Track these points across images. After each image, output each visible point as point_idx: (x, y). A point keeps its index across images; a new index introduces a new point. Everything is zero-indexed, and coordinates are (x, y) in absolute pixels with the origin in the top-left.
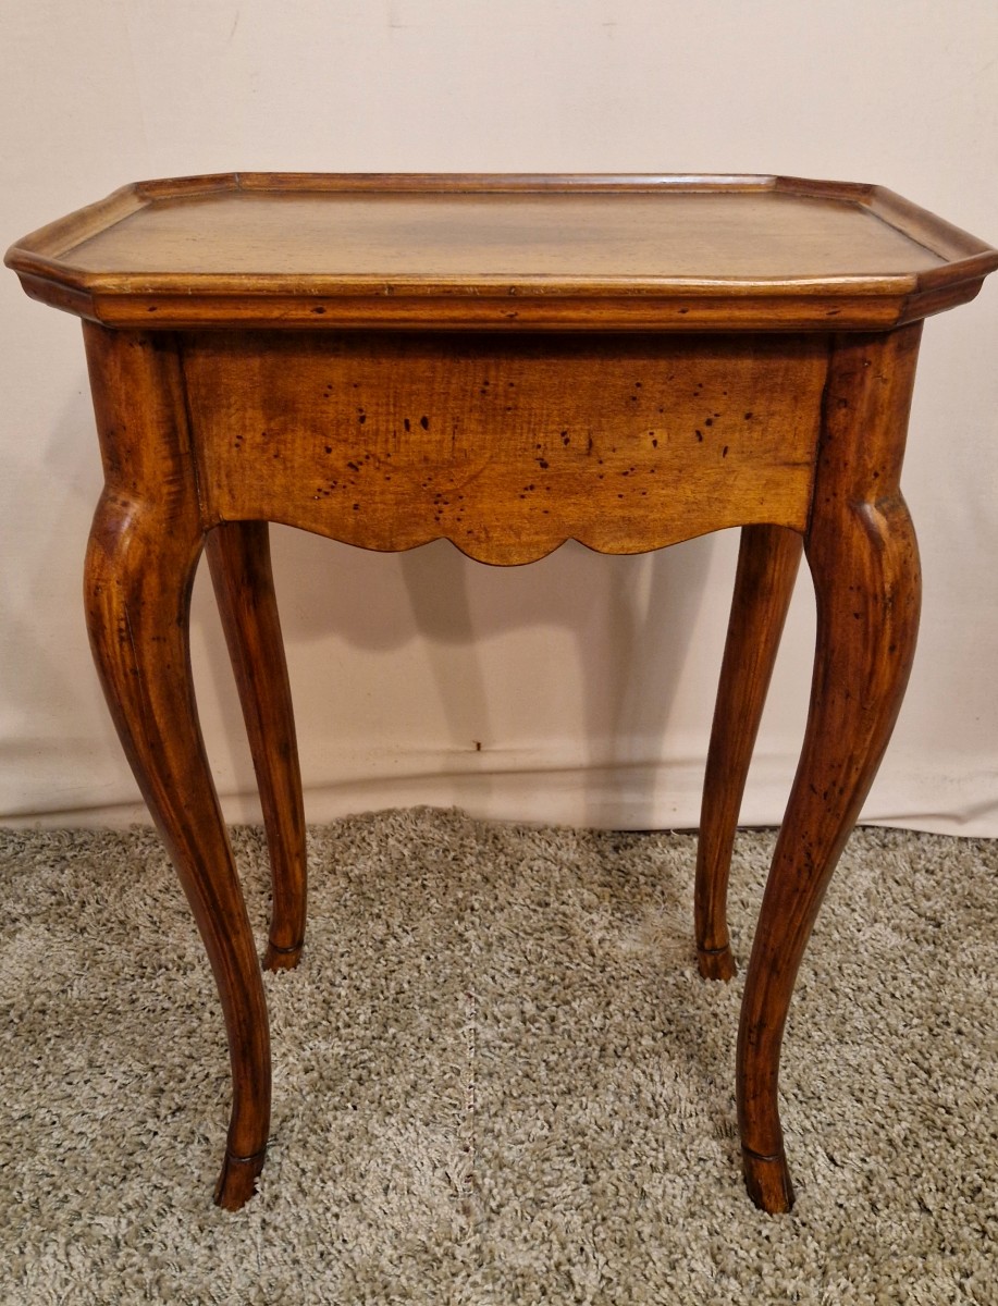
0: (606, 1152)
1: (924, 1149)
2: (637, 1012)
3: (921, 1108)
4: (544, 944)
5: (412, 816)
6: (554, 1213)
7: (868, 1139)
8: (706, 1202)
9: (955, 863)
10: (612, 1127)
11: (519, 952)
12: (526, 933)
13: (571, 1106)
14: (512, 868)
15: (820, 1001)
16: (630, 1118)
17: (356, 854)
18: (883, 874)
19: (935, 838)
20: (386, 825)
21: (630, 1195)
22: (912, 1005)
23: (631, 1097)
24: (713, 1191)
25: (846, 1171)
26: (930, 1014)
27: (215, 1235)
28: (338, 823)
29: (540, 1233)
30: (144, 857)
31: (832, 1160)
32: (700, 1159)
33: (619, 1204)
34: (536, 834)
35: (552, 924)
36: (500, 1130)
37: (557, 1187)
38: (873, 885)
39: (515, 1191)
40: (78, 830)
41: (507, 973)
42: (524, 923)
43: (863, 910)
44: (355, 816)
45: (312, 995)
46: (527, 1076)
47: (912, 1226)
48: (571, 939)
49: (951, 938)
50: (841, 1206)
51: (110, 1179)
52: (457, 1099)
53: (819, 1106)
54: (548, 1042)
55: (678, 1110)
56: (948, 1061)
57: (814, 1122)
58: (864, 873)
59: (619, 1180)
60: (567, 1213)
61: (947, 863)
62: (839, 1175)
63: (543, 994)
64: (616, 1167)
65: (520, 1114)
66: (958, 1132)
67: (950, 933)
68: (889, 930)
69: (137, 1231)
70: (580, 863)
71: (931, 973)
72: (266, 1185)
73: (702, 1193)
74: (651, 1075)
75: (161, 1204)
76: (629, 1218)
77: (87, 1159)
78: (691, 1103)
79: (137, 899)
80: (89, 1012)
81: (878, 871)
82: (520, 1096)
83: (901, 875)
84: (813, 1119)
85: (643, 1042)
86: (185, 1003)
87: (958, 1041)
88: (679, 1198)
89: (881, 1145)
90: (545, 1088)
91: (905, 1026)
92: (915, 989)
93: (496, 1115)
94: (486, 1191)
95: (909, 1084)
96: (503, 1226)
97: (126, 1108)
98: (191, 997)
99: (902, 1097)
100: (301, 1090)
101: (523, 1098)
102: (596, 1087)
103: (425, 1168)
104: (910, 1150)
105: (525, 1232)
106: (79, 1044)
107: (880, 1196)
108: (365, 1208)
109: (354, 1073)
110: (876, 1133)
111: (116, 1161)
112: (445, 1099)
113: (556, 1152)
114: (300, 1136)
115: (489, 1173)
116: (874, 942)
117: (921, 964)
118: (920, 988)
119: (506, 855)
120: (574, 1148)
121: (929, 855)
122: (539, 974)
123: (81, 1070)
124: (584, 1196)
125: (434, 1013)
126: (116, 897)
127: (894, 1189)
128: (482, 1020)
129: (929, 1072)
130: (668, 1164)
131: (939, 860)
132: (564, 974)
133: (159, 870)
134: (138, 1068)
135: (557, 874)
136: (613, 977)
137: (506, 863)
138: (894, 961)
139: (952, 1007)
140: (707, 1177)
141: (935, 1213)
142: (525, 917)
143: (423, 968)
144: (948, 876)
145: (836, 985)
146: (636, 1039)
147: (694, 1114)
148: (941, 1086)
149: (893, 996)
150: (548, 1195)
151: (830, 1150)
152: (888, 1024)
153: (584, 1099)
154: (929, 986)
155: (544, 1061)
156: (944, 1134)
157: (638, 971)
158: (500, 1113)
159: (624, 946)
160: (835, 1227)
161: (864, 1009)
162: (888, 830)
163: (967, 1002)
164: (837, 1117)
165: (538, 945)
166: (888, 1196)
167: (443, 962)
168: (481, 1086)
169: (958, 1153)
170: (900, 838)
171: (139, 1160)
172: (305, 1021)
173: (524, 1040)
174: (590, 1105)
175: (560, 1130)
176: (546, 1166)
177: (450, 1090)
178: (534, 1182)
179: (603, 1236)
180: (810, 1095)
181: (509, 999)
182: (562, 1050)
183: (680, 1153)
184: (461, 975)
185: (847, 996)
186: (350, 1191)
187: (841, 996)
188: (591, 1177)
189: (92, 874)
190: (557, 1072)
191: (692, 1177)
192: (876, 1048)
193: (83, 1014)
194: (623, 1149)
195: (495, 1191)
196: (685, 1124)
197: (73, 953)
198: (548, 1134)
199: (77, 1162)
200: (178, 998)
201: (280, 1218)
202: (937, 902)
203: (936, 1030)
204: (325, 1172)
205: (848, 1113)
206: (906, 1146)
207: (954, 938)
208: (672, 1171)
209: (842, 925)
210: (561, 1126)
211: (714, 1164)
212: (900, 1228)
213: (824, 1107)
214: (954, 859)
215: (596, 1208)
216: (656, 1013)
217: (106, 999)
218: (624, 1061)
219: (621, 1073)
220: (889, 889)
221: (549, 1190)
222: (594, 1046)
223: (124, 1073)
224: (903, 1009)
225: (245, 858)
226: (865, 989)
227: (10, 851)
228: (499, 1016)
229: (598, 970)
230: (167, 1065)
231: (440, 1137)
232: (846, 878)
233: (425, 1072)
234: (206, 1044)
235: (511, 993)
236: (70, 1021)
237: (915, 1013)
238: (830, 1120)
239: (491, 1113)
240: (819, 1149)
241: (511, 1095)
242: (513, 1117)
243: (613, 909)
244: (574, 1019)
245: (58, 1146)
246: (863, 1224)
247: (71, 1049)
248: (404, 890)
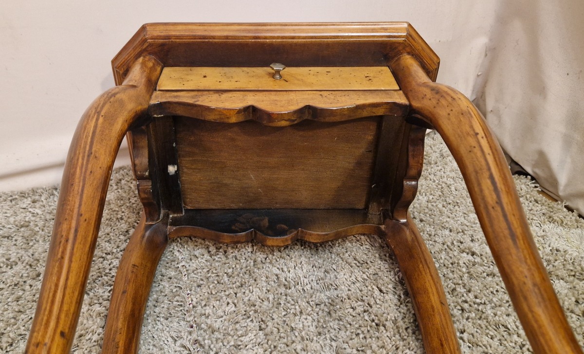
0: (268, 312)
6: (247, 350)
8: (325, 326)
10: (268, 298)
13: (244, 293)
16: (277, 292)
20: (119, 174)
21: (285, 331)
23: (274, 281)
24: (327, 319)
25: (389, 295)
32: (317, 305)
33: (280, 337)
36: (209, 314)
37: (246, 336)
39: (223, 344)
46: (218, 282)
52: (182, 301)
53: (368, 267)
54: (225, 264)
55: (300, 283)
57: (368, 274)
59: (278, 324)
60: (254, 348)
62: (387, 297)
64: (275, 318)
65: (218, 302)
73: (322, 321)
74: (282, 269)
76: (288, 344)
78: (305, 278)
82: (216, 293)
84: (367, 273)
86: (13, 283)
88: (311, 327)
90: (229, 286)
93: (205, 305)
94: (207, 347)
98: (16, 280)
101: (218, 294)
102: (255, 280)
103: (170, 343)
112: (175, 303)
113: (242, 318)
115: (207, 337)
120: (251, 313)
124: (261, 337)
130: (301, 310)
140: (323, 312)
147: (308, 283)
150: (242, 341)
151: (379, 286)
153: (251, 288)
155: (226, 273)
158: (207, 304)
163: (420, 207)
164: (378, 270)
168: (194, 293)
174: (254, 290)
175: (241, 305)
176: (238, 326)
177: (177, 298)
178: (233, 336)
182: (234, 266)
183: (307, 304)
188: (263, 326)
190: (234, 277)
191: (315, 314)
194: (276, 308)
195: (212, 346)
196: (305, 289)
198: (235, 309)
200: (8, 281)
208: (305, 314)
210: (241, 304)
211: (325, 305)
213: (370, 267)
215: (270, 342)
218: (267, 265)
219: (267, 271)
221: (242, 339)
222: (250, 260)
225: (41, 203)
230: (5, 319)
231: (175, 324)
233: (161, 292)
234: (29, 303)
238: (375, 272)
239: (203, 305)
240: (374, 287)
241: (212, 293)
242: (215, 305)
248: (133, 204)
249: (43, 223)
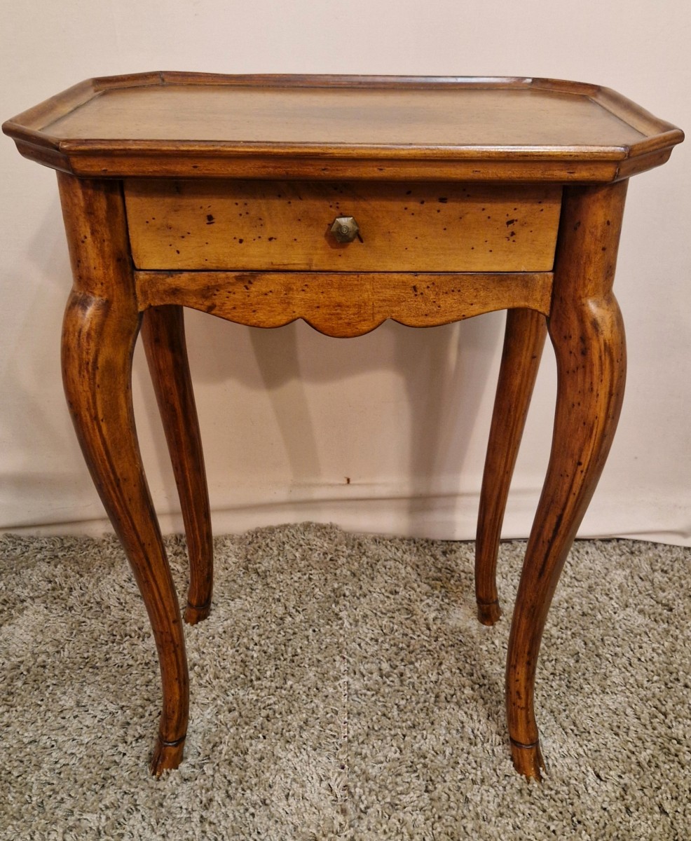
0: (441, 770)
1: (663, 769)
2: (461, 670)
3: (660, 740)
4: (395, 621)
5: (302, 529)
6: (405, 813)
7: (623, 762)
8: (511, 806)
9: (682, 565)
10: (444, 752)
11: (378, 627)
12: (382, 613)
13: (416, 737)
14: (371, 566)
15: (589, 663)
16: (457, 746)
17: (262, 556)
18: (631, 572)
19: (668, 548)
20: (283, 535)
21: (457, 800)
22: (653, 666)
23: (458, 730)
24: (516, 798)
25: (608, 785)
26: (666, 673)
27: (167, 827)
28: (249, 534)
29: (395, 827)
30: (113, 556)
31: (598, 776)
32: (506, 776)
33: (450, 807)
34: (388, 542)
35: (400, 607)
36: (366, 754)
37: (406, 794)
38: (624, 581)
39: (377, 797)
40: (66, 537)
41: (369, 642)
42: (381, 606)
43: (618, 598)
44: (261, 529)
45: (233, 657)
46: (384, 715)
47: (655, 824)
48: (414, 618)
49: (679, 619)
50: (605, 809)
51: (93, 787)
52: (336, 731)
53: (589, 738)
54: (398, 691)
55: (490, 741)
56: (679, 707)
57: (586, 750)
58: (618, 572)
59: (450, 790)
60: (414, 813)
61: (676, 565)
62: (604, 788)
63: (395, 656)
64: (448, 780)
65: (380, 742)
66: (686, 757)
67: (679, 615)
68: (636, 613)
69: (113, 824)
70: (419, 563)
71: (666, 644)
72: (204, 791)
73: (508, 799)
74: (471, 715)
75: (129, 805)
76: (457, 818)
77: (77, 772)
78: (500, 735)
79: (108, 586)
80: (76, 667)
81: (628, 571)
82: (380, 729)
83: (644, 573)
84: (585, 747)
85: (466, 692)
86: (144, 662)
87: (685, 693)
88: (492, 803)
89: (633, 766)
90: (397, 724)
91: (648, 681)
92: (655, 655)
93: (363, 743)
94: (357, 797)
95: (651, 723)
96: (369, 822)
97: (103, 736)
99: (647, 732)
100: (227, 724)
101: (381, 731)
102: (432, 723)
103: (314, 781)
104: (652, 769)
105: (385, 826)
106: (70, 690)
107: (632, 802)
108: (272, 809)
109: (264, 713)
110: (629, 757)
111: (97, 774)
112: (327, 731)
113: (405, 770)
114: (227, 757)
115: (359, 784)
116: (626, 622)
117: (658, 637)
118: (658, 654)
119: (368, 557)
120: (418, 766)
121: (664, 560)
122: (392, 642)
123: (71, 709)
124: (426, 801)
125: (319, 670)
126: (94, 585)
127: (642, 797)
128: (352, 675)
129: (665, 715)
130: (484, 779)
131: (671, 563)
132: (409, 643)
133: (124, 566)
134: (112, 708)
135: (403, 571)
136: (443, 645)
137: (368, 563)
138: (640, 635)
139: (681, 668)
140: (511, 788)
141: (670, 815)
142: (381, 601)
143: (311, 638)
144: (677, 574)
145: (600, 652)
146: (460, 690)
147: (501, 743)
148: (674, 724)
149: (639, 660)
150: (400, 800)
151: (597, 769)
152: (636, 680)
153: (425, 732)
154: (664, 653)
155: (396, 704)
156: (676, 759)
157: (461, 641)
158: (365, 742)
159: (450, 623)
160: (601, 825)
161: (620, 669)
162: (635, 542)
164: (601, 746)
165: (390, 621)
166: (638, 803)
167: (325, 634)
168: (352, 723)
169: (687, 772)
170: (643, 547)
171: (113, 773)
172: (228, 675)
173: (382, 690)
174: (429, 736)
175: (408, 755)
176: (399, 780)
177: (331, 725)
178: (390, 791)
179: (439, 830)
180: (583, 730)
181: (371, 660)
182: (408, 697)
183: (492, 771)
184: (337, 643)
185: (607, 659)
186: (262, 797)
187: (603, 660)
188: (430, 788)
189: (77, 568)
190: (406, 713)
191: (501, 788)
192: (628, 697)
193: (72, 669)
194: (452, 768)
195: (363, 798)
196: (495, 750)
197: (64, 624)
198: (400, 757)
199: (69, 774)
200: (139, 657)
201: (214, 816)
202: (669, 594)
203: (670, 685)
204: (245, 783)
205: (609, 743)
206: (650, 767)
207: (682, 619)
208: (487, 784)
209: (604, 609)
210: (409, 751)
211: (516, 779)
212: (646, 825)
213: (592, 739)
214: (681, 563)
215: (434, 810)
216: (474, 671)
217: (88, 658)
218: (452, 706)
219: (450, 713)
220: (636, 583)
221: (402, 797)
222: (431, 694)
223: (102, 711)
224: (647, 669)
225: (184, 558)
226: (620, 655)
227: (18, 551)
228: (364, 672)
229: (433, 639)
230: (132, 706)
231: (325, 759)
232: (606, 575)
233: (313, 712)
234: (159, 691)
235: (372, 656)
236: (62, 674)
237: (656, 673)
238: (597, 748)
239: (360, 741)
240: (589, 768)
241: (373, 728)
242: (375, 745)
243: (443, 596)
244: (417, 675)
245: (56, 762)
246: (620, 822)
247: (64, 693)
248: (296, 582)
249: (184, 585)
